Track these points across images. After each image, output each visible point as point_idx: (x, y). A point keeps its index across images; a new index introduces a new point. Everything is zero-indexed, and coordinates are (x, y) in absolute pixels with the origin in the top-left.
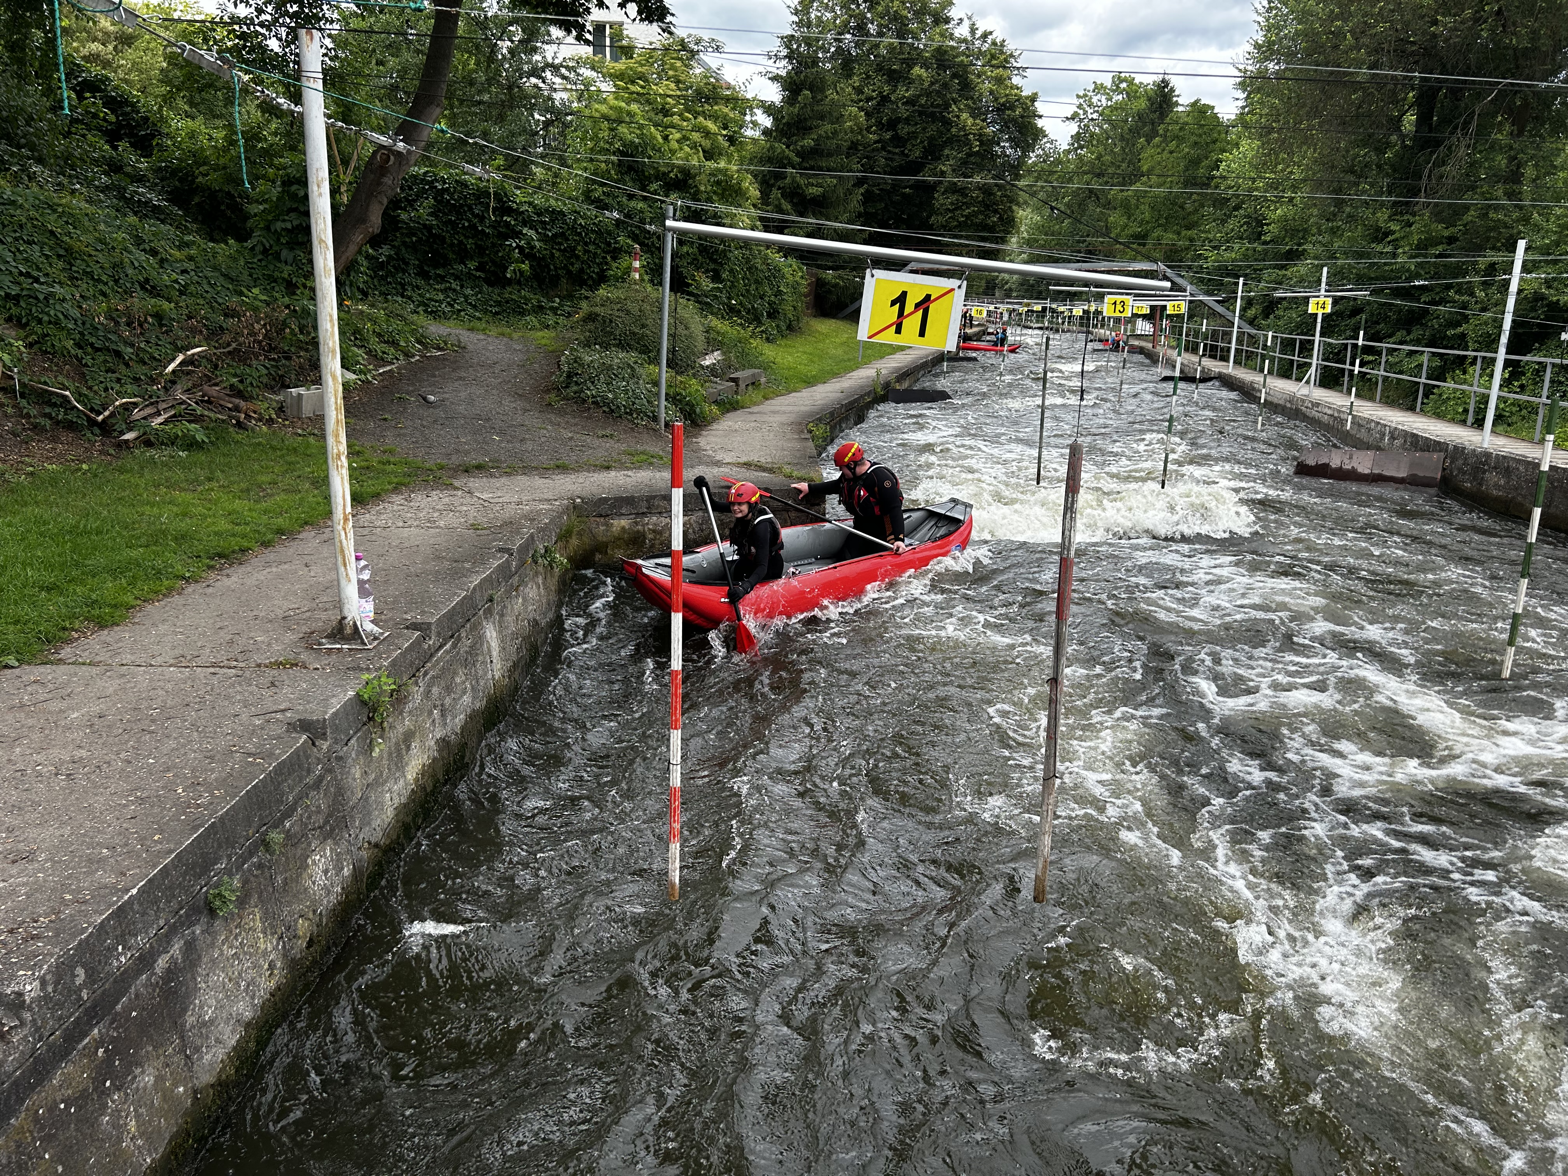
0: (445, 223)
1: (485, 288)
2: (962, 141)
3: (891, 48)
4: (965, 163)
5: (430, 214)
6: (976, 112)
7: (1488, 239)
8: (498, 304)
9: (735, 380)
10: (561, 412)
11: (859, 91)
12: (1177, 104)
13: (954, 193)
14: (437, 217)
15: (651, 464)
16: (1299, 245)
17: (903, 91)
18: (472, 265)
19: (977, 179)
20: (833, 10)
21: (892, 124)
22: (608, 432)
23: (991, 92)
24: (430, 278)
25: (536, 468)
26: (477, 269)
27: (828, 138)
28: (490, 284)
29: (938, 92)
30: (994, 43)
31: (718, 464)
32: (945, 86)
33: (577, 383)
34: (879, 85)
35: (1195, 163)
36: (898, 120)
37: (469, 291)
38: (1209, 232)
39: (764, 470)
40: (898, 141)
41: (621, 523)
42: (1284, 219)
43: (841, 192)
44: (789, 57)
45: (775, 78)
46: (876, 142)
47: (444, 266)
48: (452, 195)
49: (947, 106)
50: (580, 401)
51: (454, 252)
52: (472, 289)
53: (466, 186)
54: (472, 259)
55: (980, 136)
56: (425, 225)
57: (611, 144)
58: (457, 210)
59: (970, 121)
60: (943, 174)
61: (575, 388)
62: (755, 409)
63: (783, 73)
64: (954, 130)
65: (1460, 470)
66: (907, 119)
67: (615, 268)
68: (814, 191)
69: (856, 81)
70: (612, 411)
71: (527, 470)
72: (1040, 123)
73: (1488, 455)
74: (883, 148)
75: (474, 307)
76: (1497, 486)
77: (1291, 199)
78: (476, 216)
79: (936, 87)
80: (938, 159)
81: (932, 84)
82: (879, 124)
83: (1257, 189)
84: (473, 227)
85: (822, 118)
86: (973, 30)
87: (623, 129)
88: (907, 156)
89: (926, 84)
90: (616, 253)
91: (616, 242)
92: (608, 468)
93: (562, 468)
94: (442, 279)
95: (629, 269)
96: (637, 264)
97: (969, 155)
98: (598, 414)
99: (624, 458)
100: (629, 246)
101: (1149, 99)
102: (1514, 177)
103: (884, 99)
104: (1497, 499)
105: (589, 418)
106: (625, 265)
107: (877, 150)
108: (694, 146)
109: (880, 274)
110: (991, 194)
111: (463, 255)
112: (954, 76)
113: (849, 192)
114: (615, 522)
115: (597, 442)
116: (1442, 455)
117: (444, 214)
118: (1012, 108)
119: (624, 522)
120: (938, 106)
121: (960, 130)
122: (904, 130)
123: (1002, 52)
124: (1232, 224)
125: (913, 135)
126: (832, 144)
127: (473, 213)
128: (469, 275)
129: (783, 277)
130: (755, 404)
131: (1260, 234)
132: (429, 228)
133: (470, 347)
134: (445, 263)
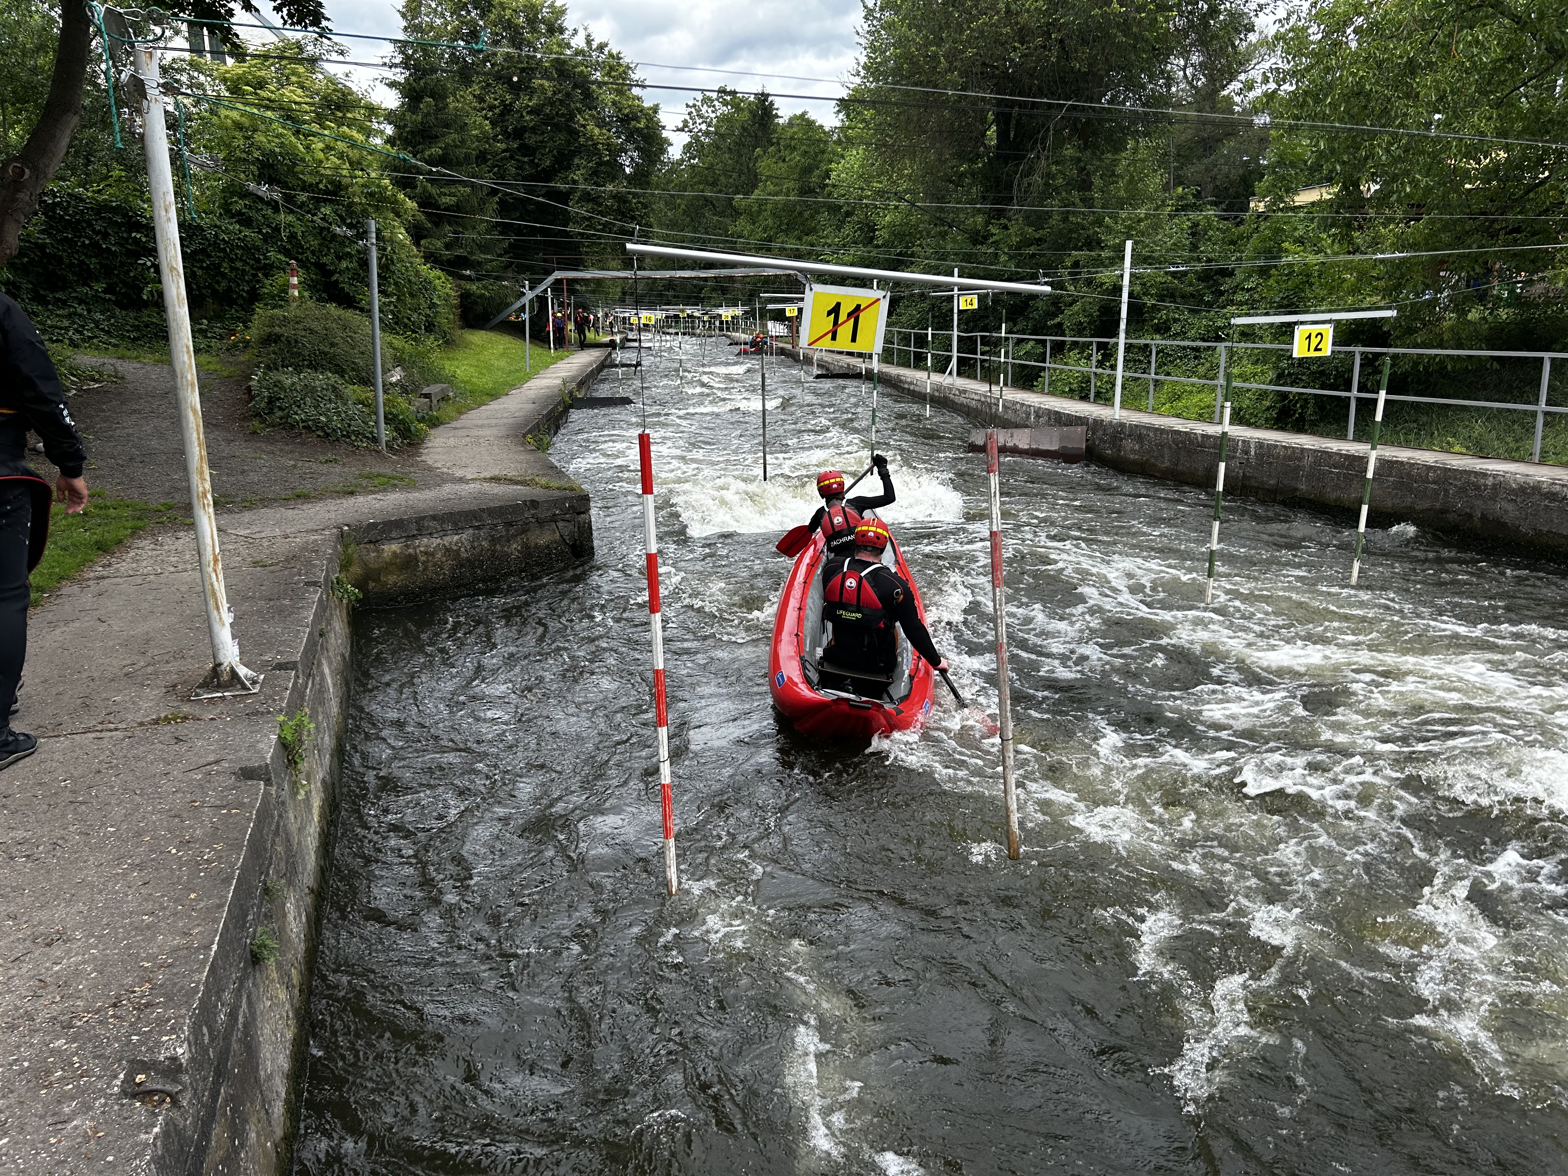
0: (60, 242)
1: (117, 311)
2: (592, 150)
3: (508, 57)
4: (595, 173)
5: (42, 232)
6: (601, 123)
7: (1070, 240)
8: (136, 328)
9: (427, 396)
10: (269, 440)
11: (481, 99)
12: (777, 116)
13: (588, 201)
14: (50, 235)
15: (395, 486)
16: (907, 247)
17: (525, 101)
18: (99, 287)
19: (610, 187)
20: (443, 16)
21: (519, 133)
22: (330, 456)
23: (614, 103)
24: (49, 303)
25: (275, 500)
26: (105, 291)
27: (456, 146)
28: (122, 307)
29: (561, 101)
30: (611, 55)
31: (462, 480)
32: (568, 95)
33: (280, 408)
34: (499, 94)
35: (807, 171)
36: (524, 129)
37: (98, 316)
38: (827, 237)
39: (517, 483)
40: (525, 149)
41: (391, 548)
42: (892, 225)
43: (475, 201)
44: (405, 64)
45: (392, 85)
46: (504, 151)
47: (63, 289)
48: (65, 210)
49: (571, 117)
50: (288, 426)
51: (74, 273)
52: (102, 313)
53: (82, 200)
54: (98, 281)
55: (609, 146)
56: (36, 244)
57: (248, 153)
58: (75, 226)
59: (597, 131)
60: (574, 182)
61: (279, 413)
62: (454, 424)
63: (401, 79)
64: (582, 140)
65: (1101, 440)
66: (533, 128)
67: (268, 286)
68: (447, 200)
69: (476, 88)
70: (328, 435)
71: (266, 502)
72: (665, 134)
73: (1122, 425)
74: (512, 157)
75: (108, 333)
76: (1133, 451)
77: (896, 207)
78: (98, 233)
79: (560, 96)
80: (568, 168)
81: (555, 93)
82: (505, 132)
83: (867, 197)
84: (95, 245)
85: (447, 126)
86: (589, 42)
87: (259, 138)
88: (538, 165)
89: (549, 94)
90: (268, 269)
91: (266, 258)
92: (352, 493)
93: (303, 497)
94: (64, 303)
95: (285, 288)
96: (295, 280)
97: (600, 164)
98: (312, 439)
99: (364, 483)
100: (280, 261)
101: (751, 112)
102: (1085, 185)
103: (507, 109)
104: (1134, 462)
105: (303, 444)
106: (281, 281)
107: (505, 158)
108: (341, 156)
109: (818, 288)
110: (626, 201)
111: (86, 277)
112: (576, 86)
113: (483, 202)
114: (386, 547)
115: (324, 468)
116: (1085, 428)
117: (58, 231)
118: (637, 119)
119: (395, 547)
120: (563, 115)
121: (587, 139)
122: (531, 140)
123: (620, 65)
124: (847, 230)
125: (541, 145)
126: (461, 152)
127: (94, 230)
128: (96, 298)
129: (435, 289)
130: (452, 419)
131: (872, 238)
132: (42, 247)
133: (129, 377)
134: (65, 286)
